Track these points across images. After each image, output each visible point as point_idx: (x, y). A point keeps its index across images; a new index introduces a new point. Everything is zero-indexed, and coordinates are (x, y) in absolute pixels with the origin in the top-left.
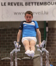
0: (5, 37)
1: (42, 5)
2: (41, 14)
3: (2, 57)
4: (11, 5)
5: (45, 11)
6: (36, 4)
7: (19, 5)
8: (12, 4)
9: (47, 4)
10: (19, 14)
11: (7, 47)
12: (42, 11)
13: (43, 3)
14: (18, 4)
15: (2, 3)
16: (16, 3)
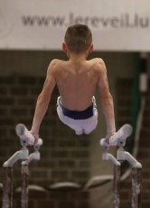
2: (122, 25)
10: (40, 23)
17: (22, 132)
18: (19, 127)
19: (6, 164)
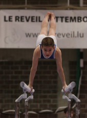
0: (10, 75)
1: (74, 21)
2: (71, 37)
3: (4, 109)
4: (21, 21)
5: (78, 32)
6: (64, 19)
7: (35, 20)
8: (22, 19)
9: (82, 19)
10: (34, 36)
11: (12, 92)
12: (74, 32)
13: (75, 18)
14: (32, 19)
15: (5, 17)
16: (29, 17)
17: (23, 85)
18: (22, 83)
19: (16, 101)
